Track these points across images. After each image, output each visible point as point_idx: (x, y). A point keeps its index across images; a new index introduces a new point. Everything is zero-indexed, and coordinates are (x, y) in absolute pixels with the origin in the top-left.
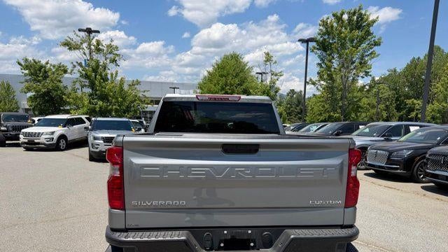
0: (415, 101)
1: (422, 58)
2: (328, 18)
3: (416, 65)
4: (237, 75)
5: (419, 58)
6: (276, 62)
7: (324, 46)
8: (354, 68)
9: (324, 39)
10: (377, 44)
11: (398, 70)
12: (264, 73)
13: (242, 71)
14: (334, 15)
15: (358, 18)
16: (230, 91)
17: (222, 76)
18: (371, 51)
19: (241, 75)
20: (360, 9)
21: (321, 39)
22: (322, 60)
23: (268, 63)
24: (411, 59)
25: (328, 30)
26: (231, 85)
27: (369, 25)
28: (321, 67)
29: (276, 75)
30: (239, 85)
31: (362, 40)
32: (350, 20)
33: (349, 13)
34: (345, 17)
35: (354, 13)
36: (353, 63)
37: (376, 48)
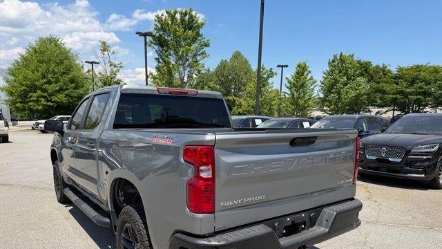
0: (235, 98)
1: (228, 61)
2: (163, 15)
3: (225, 66)
4: (61, 62)
5: (226, 61)
6: (114, 53)
7: (161, 42)
8: (188, 66)
9: (160, 35)
10: (207, 45)
11: (211, 70)
12: (95, 63)
13: (67, 58)
14: (167, 12)
15: (189, 19)
16: (53, 80)
17: (41, 62)
18: (203, 51)
19: (66, 62)
20: (191, 10)
21: (158, 34)
22: (159, 55)
23: (106, 53)
24: (220, 61)
25: (163, 26)
26: (54, 73)
27: (198, 27)
28: (159, 62)
29: (115, 66)
30: (64, 73)
31: (194, 40)
32: (182, 20)
33: (181, 13)
34: (178, 16)
35: (186, 14)
36: (188, 60)
37: (205, 48)
